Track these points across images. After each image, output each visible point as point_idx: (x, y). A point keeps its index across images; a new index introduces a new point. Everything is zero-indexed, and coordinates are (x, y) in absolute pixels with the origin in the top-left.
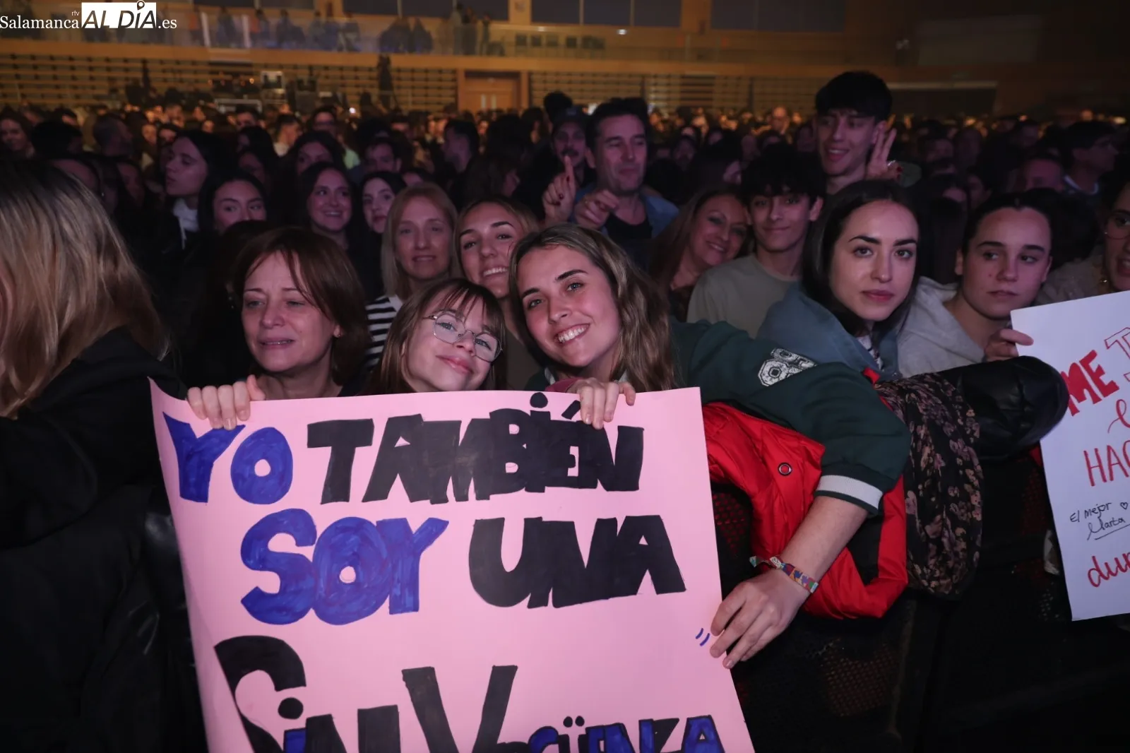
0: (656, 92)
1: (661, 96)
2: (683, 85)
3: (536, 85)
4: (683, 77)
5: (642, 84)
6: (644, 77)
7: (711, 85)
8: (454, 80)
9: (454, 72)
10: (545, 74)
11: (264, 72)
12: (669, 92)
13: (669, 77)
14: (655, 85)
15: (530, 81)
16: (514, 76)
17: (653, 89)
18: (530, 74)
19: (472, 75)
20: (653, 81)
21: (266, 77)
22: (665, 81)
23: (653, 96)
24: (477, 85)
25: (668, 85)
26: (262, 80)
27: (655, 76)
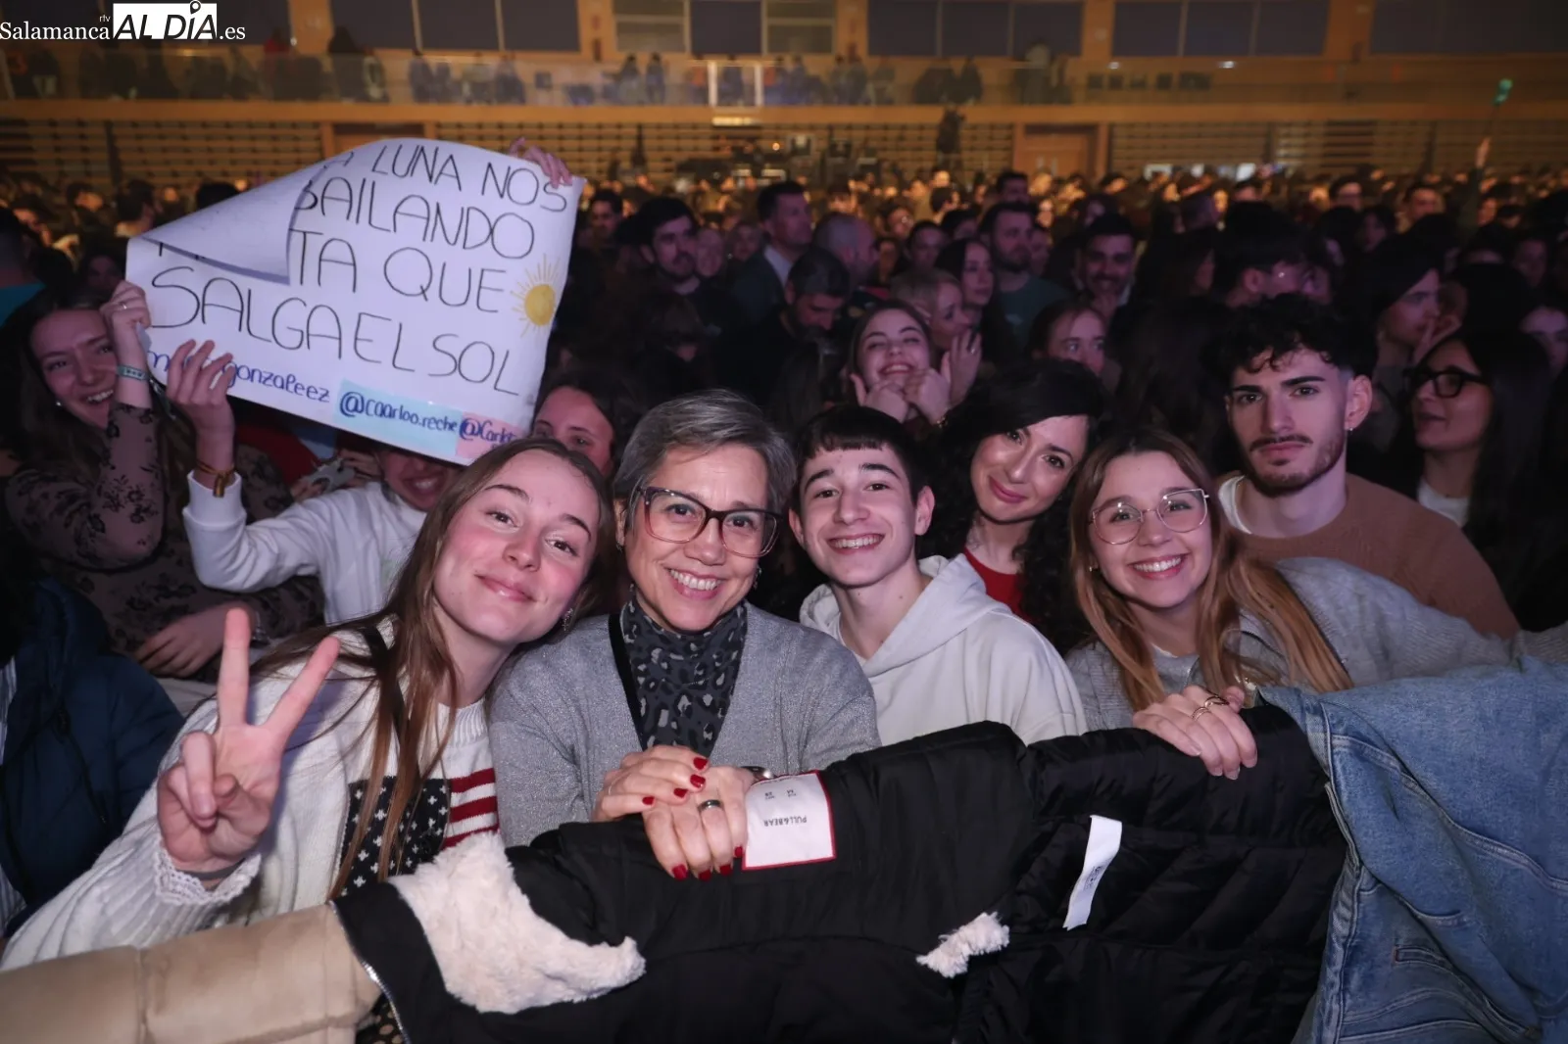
0: (1287, 146)
1: (1294, 151)
2: (1327, 134)
3: (1120, 141)
4: (1330, 123)
5: (1269, 136)
6: (1271, 125)
7: (1370, 134)
8: (1010, 138)
9: (1010, 127)
10: (1131, 125)
11: (790, 135)
12: (1305, 146)
13: (1308, 124)
14: (1288, 136)
15: (1111, 136)
16: (1088, 130)
17: (1284, 141)
18: (1112, 126)
19: (1036, 130)
20: (1283, 131)
21: (793, 142)
22: (1302, 130)
23: (1283, 151)
24: (1039, 143)
25: (1306, 135)
26: (788, 147)
27: (1289, 125)
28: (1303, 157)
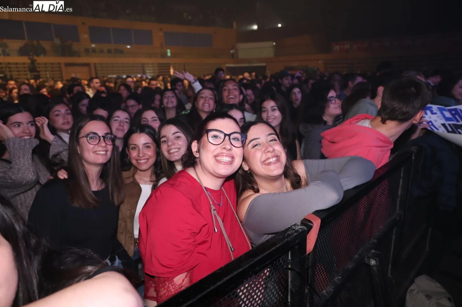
0: (149, 70)
1: (151, 71)
2: (159, 67)
3: (98, 69)
4: (159, 64)
5: (143, 67)
6: (143, 64)
8: (60, 67)
9: (59, 64)
10: (101, 64)
12: (154, 70)
13: (153, 64)
14: (148, 67)
15: (95, 67)
16: (87, 65)
17: (147, 68)
18: (95, 64)
19: (68, 65)
20: (147, 66)
22: (151, 65)
23: (148, 71)
25: (153, 67)
27: (148, 64)
28: (154, 73)
